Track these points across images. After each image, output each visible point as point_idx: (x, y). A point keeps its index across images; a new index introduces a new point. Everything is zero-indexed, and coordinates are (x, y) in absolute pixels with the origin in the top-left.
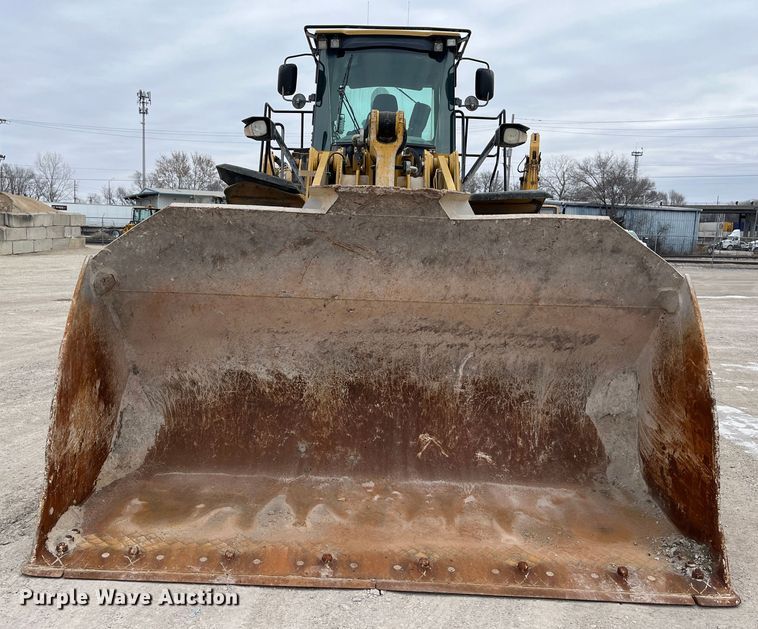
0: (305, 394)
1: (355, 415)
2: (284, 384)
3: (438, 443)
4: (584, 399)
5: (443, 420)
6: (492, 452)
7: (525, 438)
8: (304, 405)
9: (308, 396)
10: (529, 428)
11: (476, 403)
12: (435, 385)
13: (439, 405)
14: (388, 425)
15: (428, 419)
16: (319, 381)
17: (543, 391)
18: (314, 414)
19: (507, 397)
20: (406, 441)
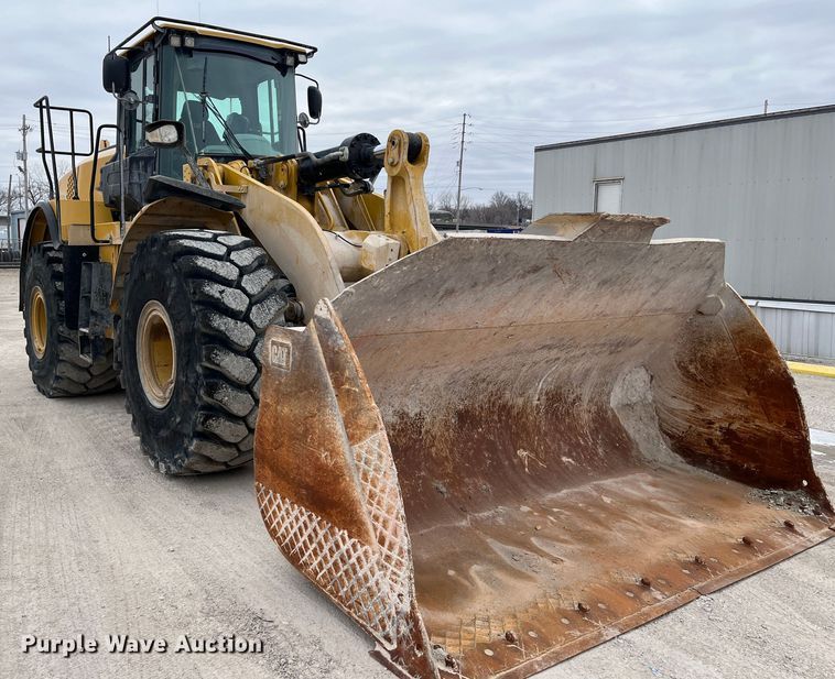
0: (423, 430)
1: (465, 443)
2: (406, 423)
3: (532, 456)
4: (609, 394)
5: (528, 434)
6: (569, 456)
7: (581, 436)
8: (423, 443)
9: (427, 432)
10: (582, 427)
11: (547, 412)
12: (520, 401)
13: (524, 420)
14: (492, 447)
15: (517, 434)
16: (435, 414)
17: (586, 393)
18: (433, 450)
19: (566, 403)
20: (510, 460)
